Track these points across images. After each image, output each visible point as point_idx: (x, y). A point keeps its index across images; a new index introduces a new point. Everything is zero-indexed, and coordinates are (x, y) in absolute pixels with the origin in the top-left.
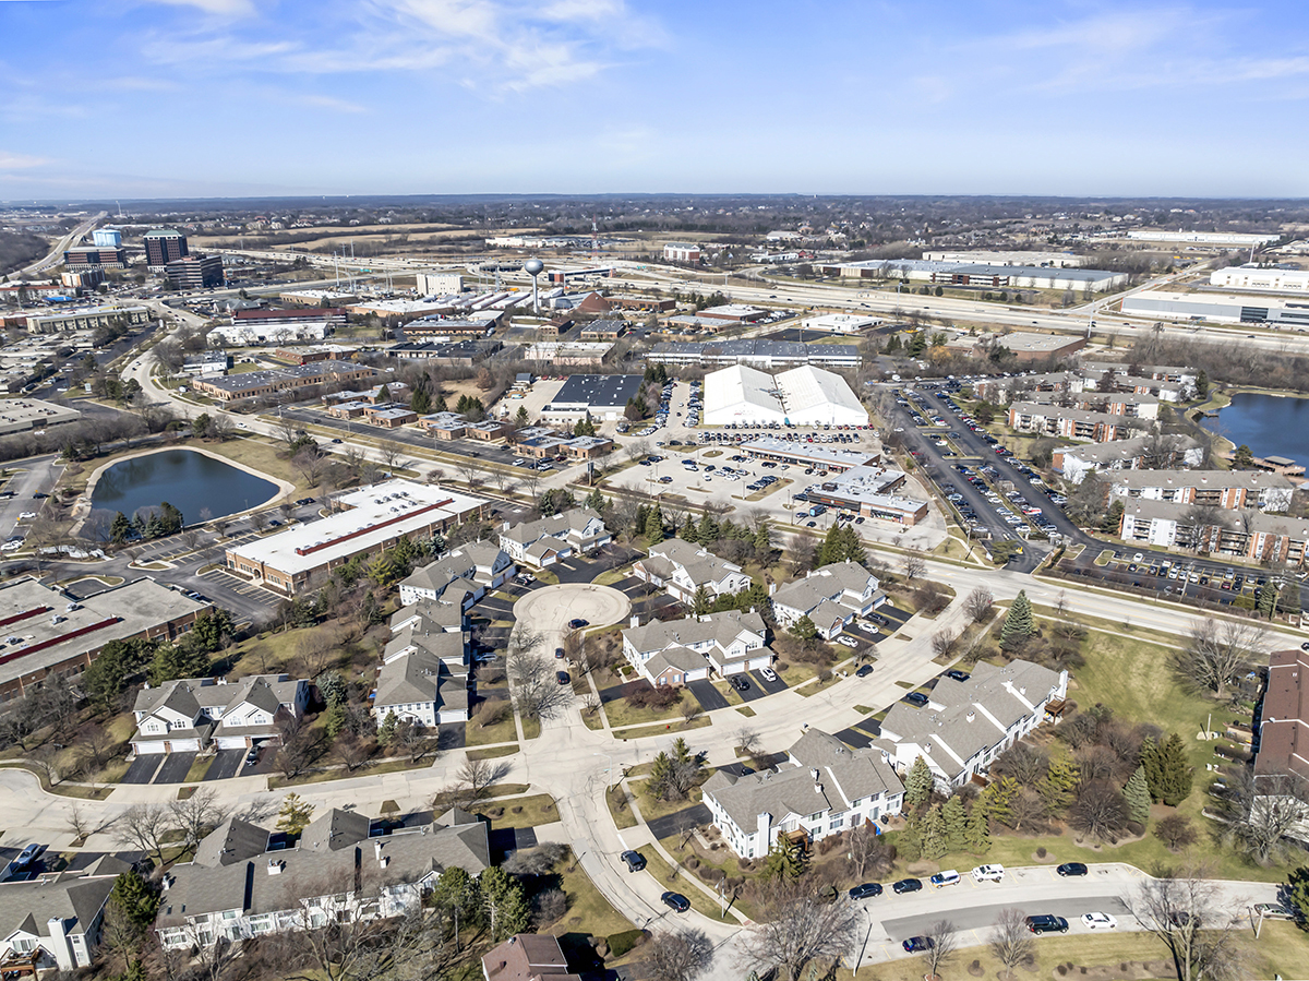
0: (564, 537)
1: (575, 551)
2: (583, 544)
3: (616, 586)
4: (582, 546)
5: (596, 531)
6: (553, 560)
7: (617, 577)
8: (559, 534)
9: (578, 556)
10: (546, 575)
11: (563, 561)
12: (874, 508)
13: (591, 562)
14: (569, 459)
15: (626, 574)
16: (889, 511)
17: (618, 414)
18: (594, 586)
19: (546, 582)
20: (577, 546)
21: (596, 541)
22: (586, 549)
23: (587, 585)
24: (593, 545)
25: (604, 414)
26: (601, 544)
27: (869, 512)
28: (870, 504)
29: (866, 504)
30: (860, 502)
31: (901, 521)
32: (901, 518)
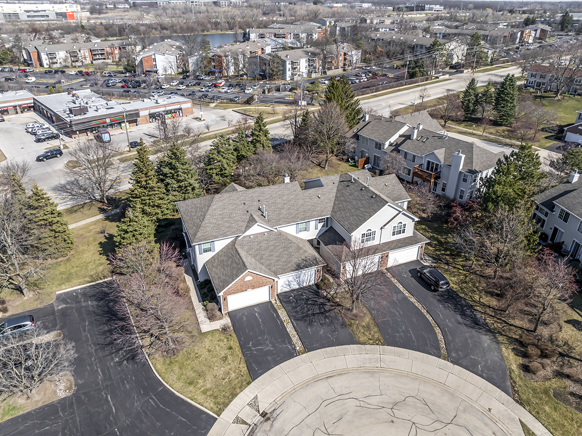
12: (152, 111)
16: (168, 108)
27: (148, 118)
28: (146, 109)
29: (142, 109)
30: (138, 110)
31: (181, 114)
32: (181, 112)
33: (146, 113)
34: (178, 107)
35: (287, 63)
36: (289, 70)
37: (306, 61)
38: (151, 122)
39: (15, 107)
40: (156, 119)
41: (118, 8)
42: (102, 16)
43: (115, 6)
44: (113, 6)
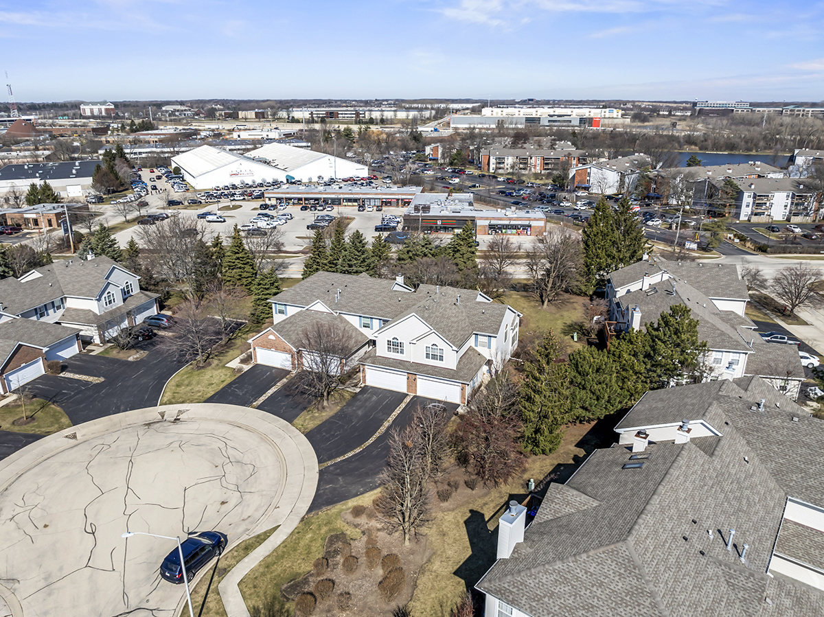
0: (53, 317)
1: (86, 342)
2: (104, 324)
3: (223, 396)
4: (102, 328)
5: (126, 294)
6: (37, 370)
7: (216, 376)
8: (41, 312)
9: (97, 350)
10: (24, 412)
11: (64, 368)
12: (493, 222)
13: (133, 356)
14: (26, 231)
15: (235, 364)
16: (513, 222)
17: (83, 188)
18: (171, 410)
19: (29, 429)
20: (90, 331)
21: (129, 314)
22: (113, 332)
23: (152, 413)
24: (125, 324)
25: (65, 189)
26: (140, 319)
27: (487, 228)
28: (487, 219)
29: (481, 218)
30: (474, 217)
31: (529, 233)
32: (529, 229)
33: (487, 223)
34: (527, 223)
35: (746, 195)
36: (748, 206)
37: (788, 196)
38: (489, 234)
39: (398, 200)
40: (496, 232)
41: (674, 115)
42: (646, 124)
43: (670, 112)
44: (667, 113)
